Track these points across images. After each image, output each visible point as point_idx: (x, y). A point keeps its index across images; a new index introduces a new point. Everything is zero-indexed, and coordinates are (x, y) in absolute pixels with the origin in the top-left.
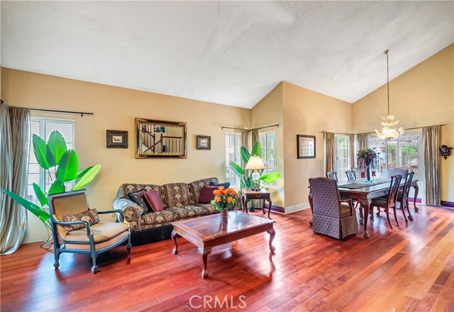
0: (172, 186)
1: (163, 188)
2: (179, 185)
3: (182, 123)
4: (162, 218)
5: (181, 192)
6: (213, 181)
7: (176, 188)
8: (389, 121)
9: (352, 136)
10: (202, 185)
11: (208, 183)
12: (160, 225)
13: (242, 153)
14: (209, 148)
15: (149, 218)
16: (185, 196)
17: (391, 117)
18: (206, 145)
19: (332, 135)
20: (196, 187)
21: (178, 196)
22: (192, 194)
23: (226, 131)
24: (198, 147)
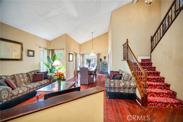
0: (18, 75)
1: (13, 77)
2: (21, 74)
3: (21, 43)
4: (22, 91)
5: (23, 77)
6: (38, 71)
7: (21, 76)
8: (92, 51)
9: (80, 54)
10: (33, 73)
11: (36, 72)
12: (21, 95)
13: (48, 58)
14: (33, 56)
15: (15, 92)
16: (26, 79)
17: (93, 51)
18: (32, 55)
19: (77, 54)
20: (30, 74)
21: (22, 80)
22: (29, 78)
23: (41, 49)
24: (28, 56)
